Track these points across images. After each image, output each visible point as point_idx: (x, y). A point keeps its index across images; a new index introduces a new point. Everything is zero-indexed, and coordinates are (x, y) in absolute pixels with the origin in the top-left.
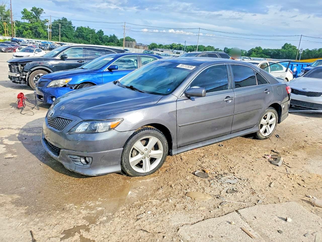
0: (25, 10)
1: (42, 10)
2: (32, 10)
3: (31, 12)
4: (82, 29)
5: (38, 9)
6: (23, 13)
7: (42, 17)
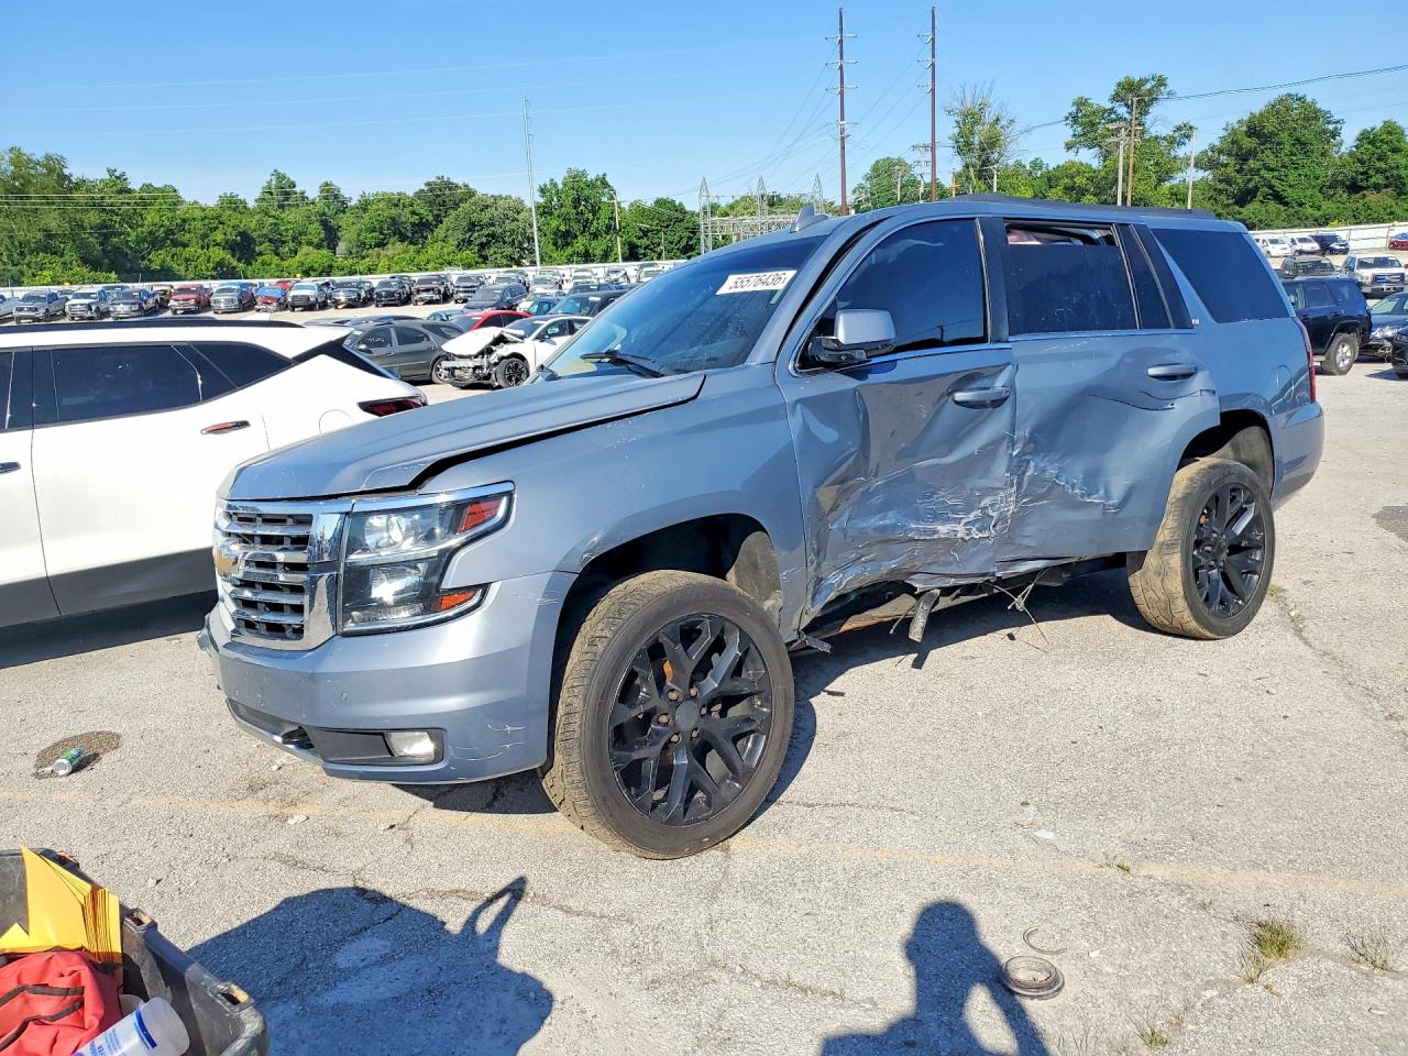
0: (1081, 103)
1: (1161, 82)
2: (1116, 98)
3: (1108, 105)
4: (1390, 133)
5: (1143, 82)
6: (1074, 119)
7: (1161, 120)
